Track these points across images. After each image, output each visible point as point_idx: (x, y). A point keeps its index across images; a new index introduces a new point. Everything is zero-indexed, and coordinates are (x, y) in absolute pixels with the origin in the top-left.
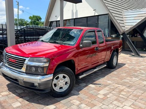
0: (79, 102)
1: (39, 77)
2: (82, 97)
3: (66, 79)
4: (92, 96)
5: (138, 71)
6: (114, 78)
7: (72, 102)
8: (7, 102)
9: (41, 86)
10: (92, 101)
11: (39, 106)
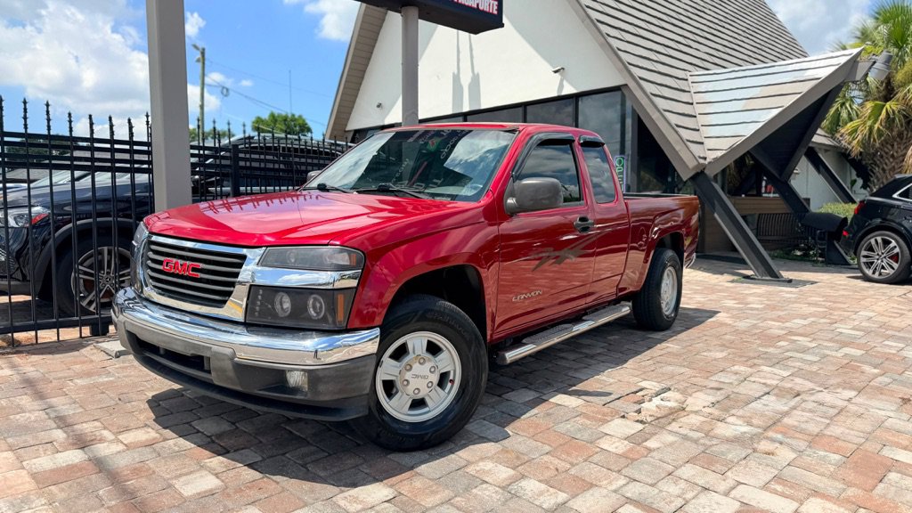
0: (511, 472)
1: (311, 343)
2: (522, 448)
3: (442, 356)
4: (569, 444)
5: (779, 338)
6: (670, 368)
7: (473, 473)
8: (151, 474)
9: (322, 388)
10: (573, 465)
11: (312, 491)
